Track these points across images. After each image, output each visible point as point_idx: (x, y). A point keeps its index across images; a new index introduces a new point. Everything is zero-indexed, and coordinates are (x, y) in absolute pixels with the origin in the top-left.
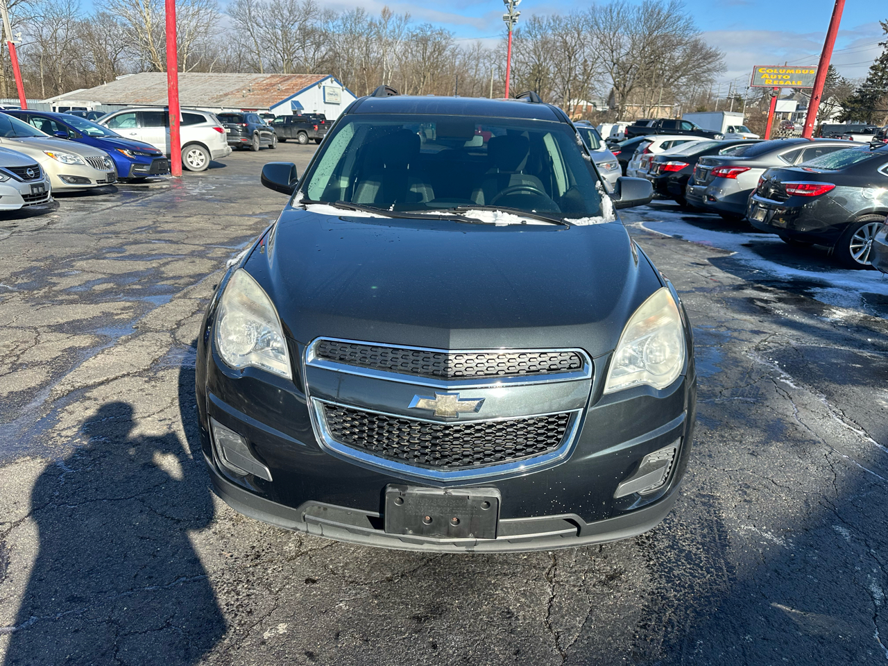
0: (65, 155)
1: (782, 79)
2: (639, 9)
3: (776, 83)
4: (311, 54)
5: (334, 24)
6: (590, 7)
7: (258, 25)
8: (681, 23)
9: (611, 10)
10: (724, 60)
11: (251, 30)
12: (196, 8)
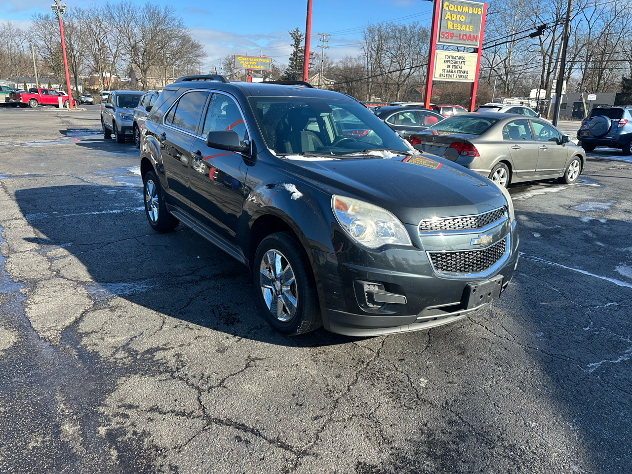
1: (252, 64)
2: (144, 10)
3: (249, 66)
6: (105, 4)
8: (176, 23)
9: (122, 8)
10: (204, 49)
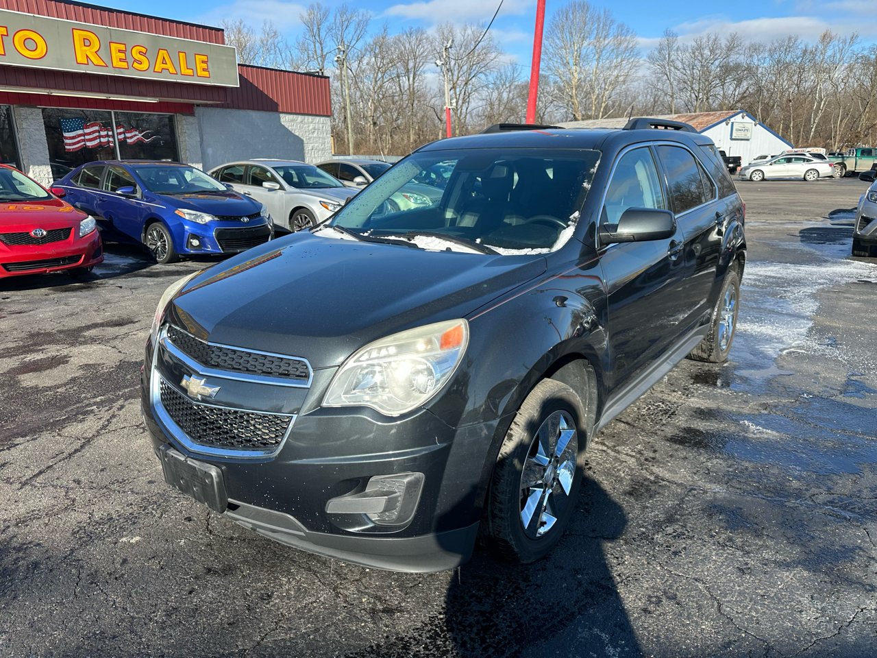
0: (416, 196)
4: (731, 90)
5: (760, 56)
7: (675, 68)
11: (668, 74)
12: (619, 60)
